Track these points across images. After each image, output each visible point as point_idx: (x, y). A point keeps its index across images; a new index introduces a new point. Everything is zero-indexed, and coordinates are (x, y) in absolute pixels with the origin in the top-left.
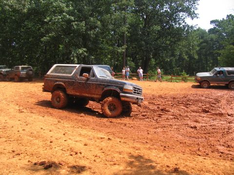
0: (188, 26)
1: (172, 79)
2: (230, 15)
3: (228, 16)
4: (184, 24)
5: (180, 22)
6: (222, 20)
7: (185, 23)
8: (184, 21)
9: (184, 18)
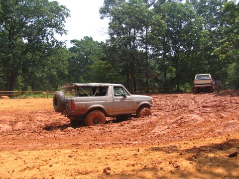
0: (57, 42)
1: (47, 95)
2: (87, 37)
3: (85, 38)
4: (52, 39)
5: (48, 37)
6: (80, 40)
7: (54, 39)
8: (52, 37)
9: (53, 33)
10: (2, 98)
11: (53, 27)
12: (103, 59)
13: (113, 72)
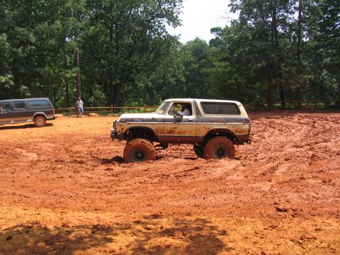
0: (170, 37)
4: (164, 34)
5: (159, 31)
7: (166, 33)
8: (164, 30)
9: (164, 26)
10: (90, 116)
11: (163, 17)
12: (224, 59)
13: (236, 79)
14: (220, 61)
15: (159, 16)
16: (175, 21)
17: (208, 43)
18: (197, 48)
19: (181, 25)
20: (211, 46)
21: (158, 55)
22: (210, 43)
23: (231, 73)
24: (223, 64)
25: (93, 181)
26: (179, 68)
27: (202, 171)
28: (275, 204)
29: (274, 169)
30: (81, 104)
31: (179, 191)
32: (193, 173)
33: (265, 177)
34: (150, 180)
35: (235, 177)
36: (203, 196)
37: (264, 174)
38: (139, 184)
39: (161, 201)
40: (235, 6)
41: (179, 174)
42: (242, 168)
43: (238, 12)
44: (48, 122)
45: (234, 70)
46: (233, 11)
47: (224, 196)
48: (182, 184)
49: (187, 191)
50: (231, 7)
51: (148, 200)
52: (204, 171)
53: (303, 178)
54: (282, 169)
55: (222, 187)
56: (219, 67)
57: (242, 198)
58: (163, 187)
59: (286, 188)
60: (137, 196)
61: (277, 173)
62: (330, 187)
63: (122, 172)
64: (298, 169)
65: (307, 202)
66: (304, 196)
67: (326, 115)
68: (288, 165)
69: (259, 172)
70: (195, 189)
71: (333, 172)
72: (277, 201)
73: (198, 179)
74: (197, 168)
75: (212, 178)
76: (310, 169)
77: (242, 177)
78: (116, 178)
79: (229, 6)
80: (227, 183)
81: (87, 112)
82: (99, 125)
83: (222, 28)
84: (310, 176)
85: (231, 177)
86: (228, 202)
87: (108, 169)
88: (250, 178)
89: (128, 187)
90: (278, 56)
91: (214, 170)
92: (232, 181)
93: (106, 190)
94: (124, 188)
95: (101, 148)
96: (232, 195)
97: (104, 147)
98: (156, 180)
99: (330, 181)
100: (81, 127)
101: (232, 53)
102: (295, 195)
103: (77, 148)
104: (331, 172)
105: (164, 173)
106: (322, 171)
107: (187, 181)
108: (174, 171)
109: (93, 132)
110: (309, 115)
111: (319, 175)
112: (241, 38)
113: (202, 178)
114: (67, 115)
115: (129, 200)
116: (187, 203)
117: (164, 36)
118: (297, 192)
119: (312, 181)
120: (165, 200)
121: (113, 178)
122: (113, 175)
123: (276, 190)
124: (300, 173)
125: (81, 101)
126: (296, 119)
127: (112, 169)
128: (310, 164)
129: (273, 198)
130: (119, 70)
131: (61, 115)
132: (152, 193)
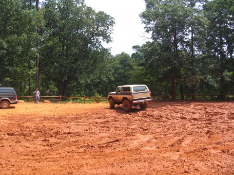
0: (104, 49)
1: (84, 100)
2: (148, 42)
4: (100, 47)
8: (100, 45)
9: (100, 42)
10: (44, 102)
11: (100, 35)
12: (141, 65)
13: (149, 78)
14: (138, 65)
15: (96, 35)
16: (107, 39)
17: (130, 56)
18: (123, 59)
19: (112, 41)
20: (132, 58)
21: (95, 62)
22: (132, 56)
23: (146, 74)
24: (140, 68)
25: (29, 150)
26: (110, 71)
27: (121, 143)
28: (185, 172)
29: (180, 141)
30: (38, 93)
31: (100, 160)
32: (114, 144)
33: (173, 148)
34: (77, 150)
35: (148, 148)
36: (120, 165)
37: (173, 146)
38: (66, 153)
39: (81, 169)
40: (149, 29)
41: (102, 145)
42: (154, 140)
43: (151, 32)
44: (11, 105)
45: (148, 72)
46: (148, 31)
47: (139, 165)
48: (103, 153)
49: (107, 160)
50: (146, 29)
51: (70, 168)
52: (123, 143)
53: (205, 149)
54: (187, 141)
55: (138, 156)
56: (138, 69)
57: (155, 167)
58: (87, 156)
59: (193, 157)
60: (62, 163)
61: (184, 144)
62: (230, 156)
63: (56, 143)
64: (200, 141)
65: (214, 171)
66: (210, 164)
67: (213, 103)
68: (192, 138)
69: (168, 144)
70: (114, 158)
71: (229, 143)
72: (187, 170)
73: (117, 150)
74: (117, 141)
75: (129, 149)
76: (209, 141)
77: (154, 148)
78: (50, 148)
79: (145, 28)
80: (142, 153)
81: (42, 99)
82: (49, 109)
83: (141, 46)
84: (211, 147)
85: (145, 148)
86: (143, 170)
87: (45, 140)
88: (161, 148)
89: (58, 156)
90: (178, 63)
91: (131, 142)
92: (146, 151)
93: (38, 157)
94: (53, 156)
95: (46, 124)
96: (146, 164)
97: (49, 124)
98: (82, 150)
99: (228, 151)
100: (36, 110)
101: (147, 61)
102: (202, 163)
103: (28, 124)
104: (226, 143)
105: (90, 144)
106: (219, 143)
107: (108, 151)
108: (99, 143)
109: (44, 113)
110: (201, 103)
111: (218, 146)
112: (153, 50)
113: (121, 149)
114: (27, 101)
115: (54, 168)
116: (105, 171)
117: (100, 49)
118: (202, 160)
119: (213, 151)
120: (85, 168)
121: (47, 148)
122: (48, 145)
123: (184, 159)
124: (202, 145)
125: (38, 91)
126: (192, 106)
127: (48, 141)
128: (209, 137)
129: (183, 166)
130: (67, 71)
131: (23, 101)
132: (76, 162)
